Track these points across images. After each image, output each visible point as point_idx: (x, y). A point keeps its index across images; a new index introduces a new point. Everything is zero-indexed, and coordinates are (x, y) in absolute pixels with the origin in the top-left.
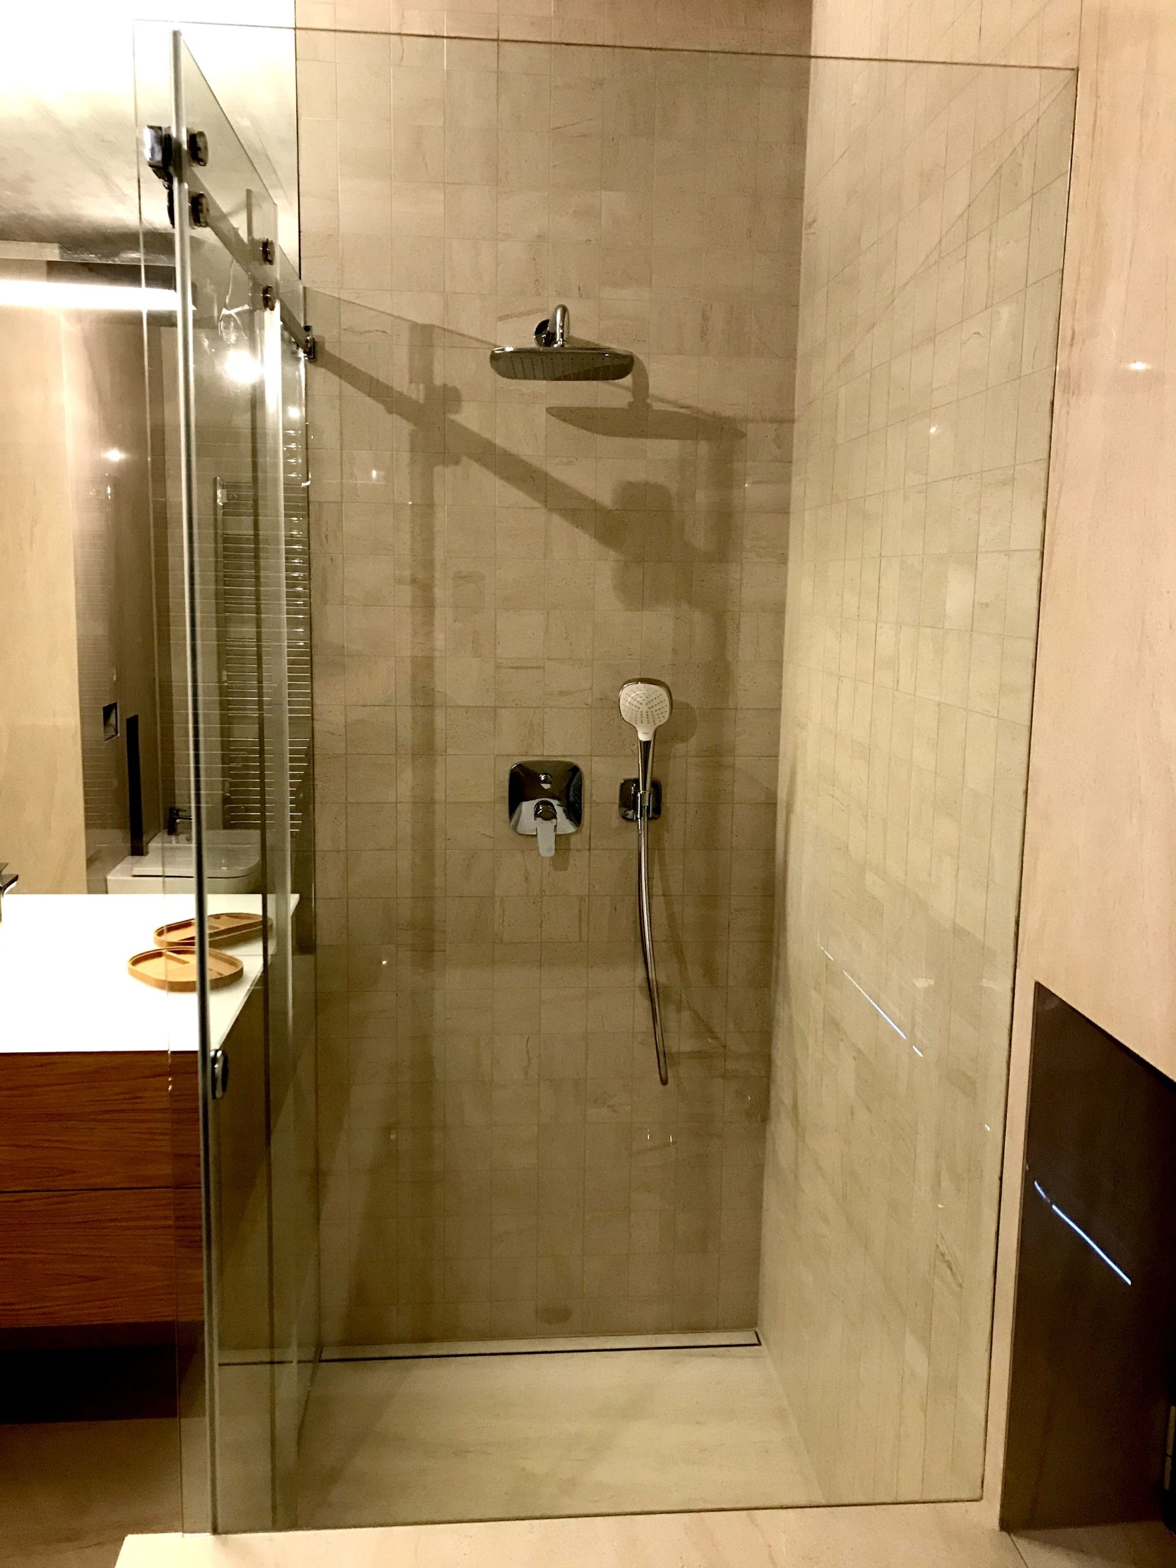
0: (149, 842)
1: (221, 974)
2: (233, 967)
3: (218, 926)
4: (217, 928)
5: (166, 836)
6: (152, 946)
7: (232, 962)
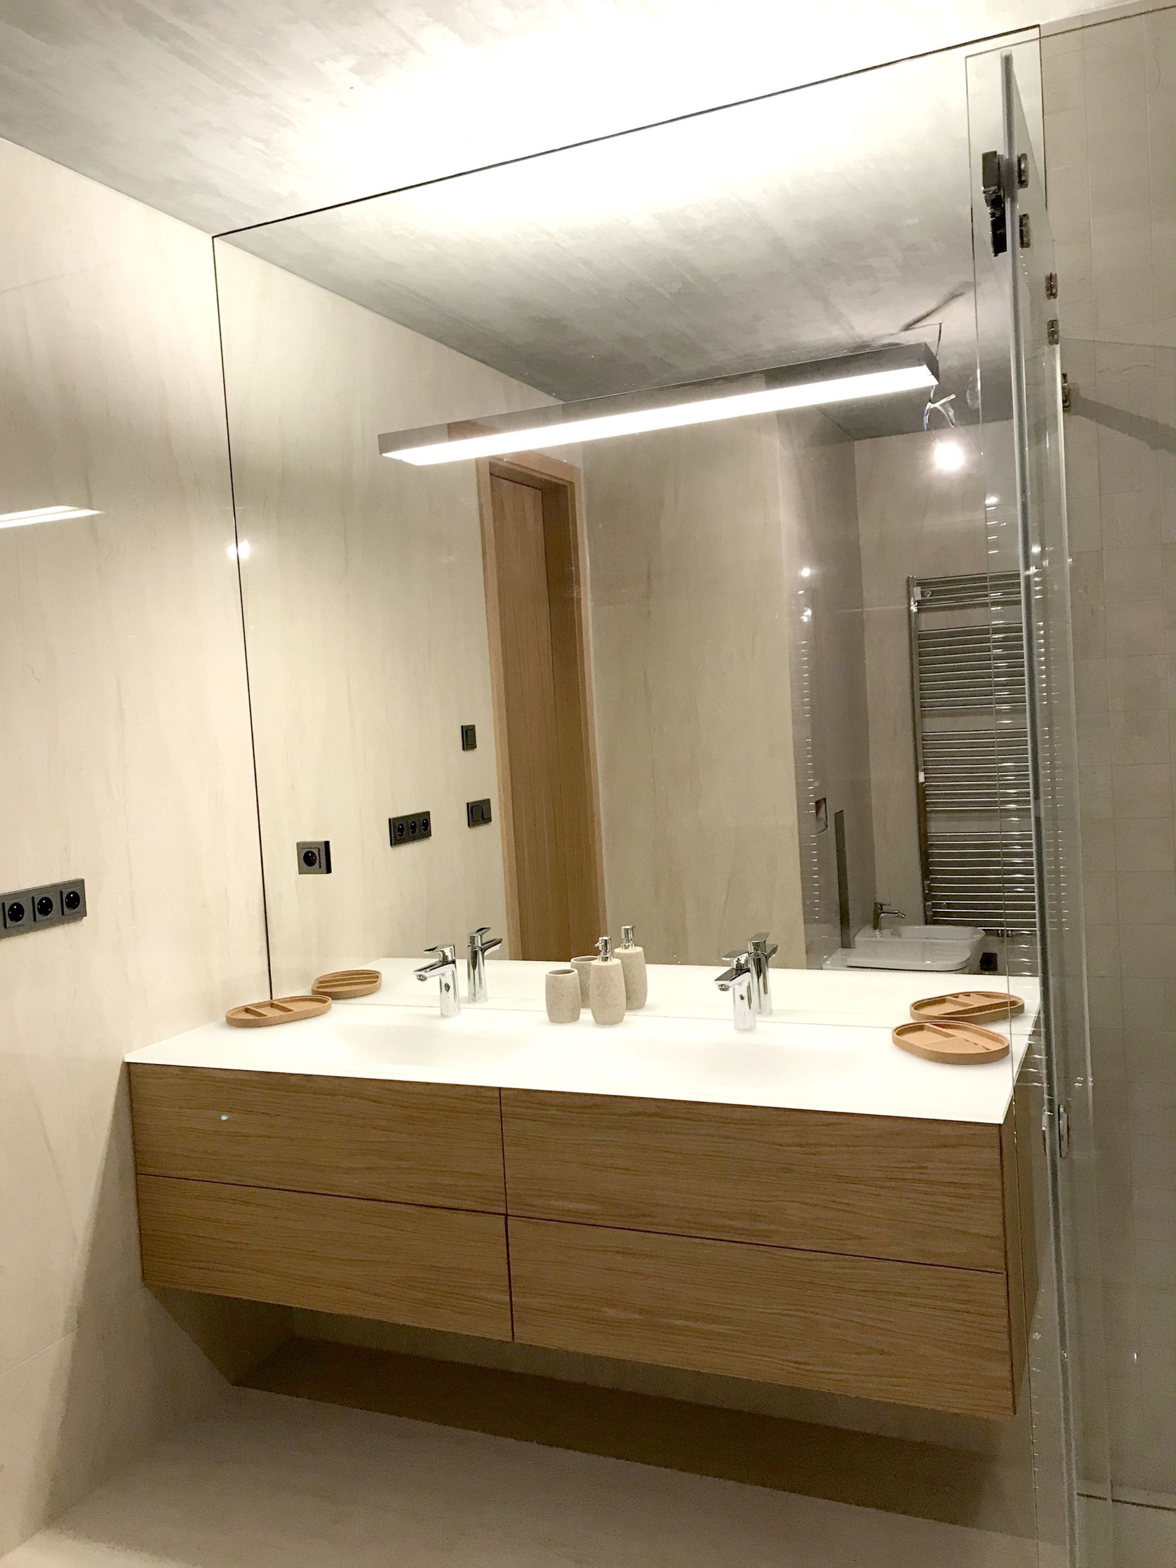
0: (854, 938)
1: (987, 1049)
2: (999, 1044)
3: (973, 1004)
4: (971, 1005)
5: (871, 930)
6: (907, 1019)
7: (996, 1038)
